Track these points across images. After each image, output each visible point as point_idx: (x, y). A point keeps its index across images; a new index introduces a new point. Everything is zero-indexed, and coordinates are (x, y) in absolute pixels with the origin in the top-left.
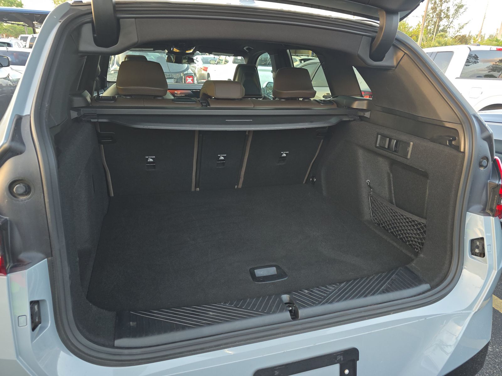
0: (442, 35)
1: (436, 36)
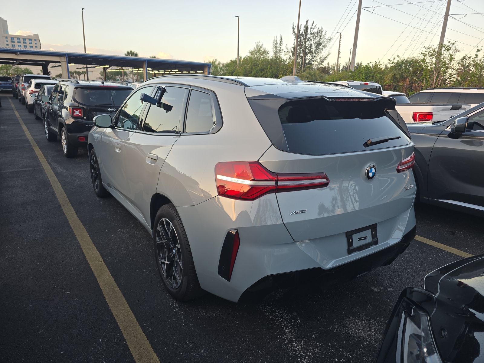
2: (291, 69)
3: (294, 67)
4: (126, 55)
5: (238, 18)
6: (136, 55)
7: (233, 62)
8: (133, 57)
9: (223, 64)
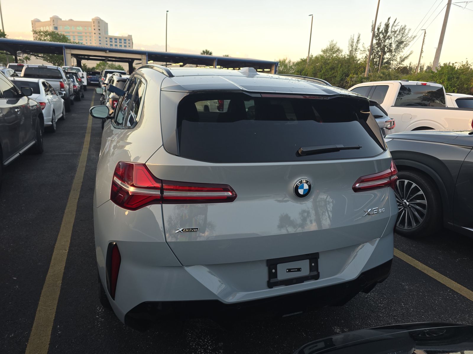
0: (386, 67)
1: (381, 68)
2: (364, 68)
3: (367, 66)
4: (202, 54)
5: (313, 17)
6: (211, 54)
7: (304, 61)
8: (208, 56)
9: (293, 63)
